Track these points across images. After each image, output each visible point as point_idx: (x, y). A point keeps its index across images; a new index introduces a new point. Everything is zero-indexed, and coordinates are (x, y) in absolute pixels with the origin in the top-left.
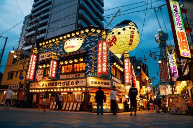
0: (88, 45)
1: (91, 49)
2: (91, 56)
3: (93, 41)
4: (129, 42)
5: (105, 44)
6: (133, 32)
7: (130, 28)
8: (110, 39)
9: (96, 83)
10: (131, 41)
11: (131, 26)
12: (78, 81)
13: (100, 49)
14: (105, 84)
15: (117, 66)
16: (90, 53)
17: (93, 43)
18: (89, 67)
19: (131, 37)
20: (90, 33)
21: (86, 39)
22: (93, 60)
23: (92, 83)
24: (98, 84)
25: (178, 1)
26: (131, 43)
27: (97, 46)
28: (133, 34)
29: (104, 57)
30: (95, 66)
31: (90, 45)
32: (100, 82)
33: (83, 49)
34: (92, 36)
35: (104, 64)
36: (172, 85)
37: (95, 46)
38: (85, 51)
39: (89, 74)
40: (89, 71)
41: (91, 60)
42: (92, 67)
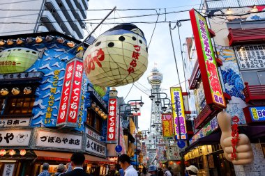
0: (47, 65)
1: (52, 73)
2: (50, 86)
3: (58, 60)
4: (129, 66)
5: (79, 67)
6: (140, 47)
7: (134, 39)
8: (90, 56)
9: (51, 140)
10: (133, 64)
11: (136, 36)
12: (12, 135)
13: (69, 76)
14: (71, 142)
15: (97, 109)
17: (57, 64)
18: (42, 107)
19: (133, 56)
20: (55, 45)
21: (45, 54)
22: (52, 93)
23: (44, 139)
24: (56, 141)
25: (205, 17)
26: (133, 69)
27: (63, 69)
28: (137, 50)
29: (75, 90)
30: (56, 107)
31: (51, 67)
32: (62, 139)
33: (36, 70)
34: (57, 50)
35: (74, 103)
36: (181, 147)
37: (60, 68)
38: (38, 75)
39: (41, 122)
40: (40, 115)
41: (49, 94)
42: (49, 108)
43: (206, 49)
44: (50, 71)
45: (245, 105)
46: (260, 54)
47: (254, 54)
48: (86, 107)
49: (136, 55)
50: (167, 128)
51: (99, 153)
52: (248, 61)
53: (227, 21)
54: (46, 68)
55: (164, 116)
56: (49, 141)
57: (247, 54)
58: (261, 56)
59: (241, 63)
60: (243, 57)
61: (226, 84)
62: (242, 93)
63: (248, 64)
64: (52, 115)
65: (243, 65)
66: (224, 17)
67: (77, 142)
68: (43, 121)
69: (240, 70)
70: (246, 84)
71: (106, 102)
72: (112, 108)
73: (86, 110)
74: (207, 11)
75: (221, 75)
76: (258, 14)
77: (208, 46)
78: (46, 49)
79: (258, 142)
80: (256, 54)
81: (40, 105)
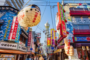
1: (8, 21)
2: (6, 26)
3: (10, 16)
4: (33, 20)
6: (38, 13)
10: (35, 19)
11: (36, 9)
14: (13, 46)
15: (24, 35)
16: (6, 24)
17: (10, 18)
18: (3, 33)
19: (35, 16)
20: (10, 11)
21: (6, 14)
22: (7, 28)
23: (3, 45)
24: (7, 46)
25: (62, 5)
26: (34, 21)
27: (12, 20)
28: (37, 14)
29: (15, 28)
30: (8, 33)
31: (7, 19)
32: (10, 45)
33: (2, 20)
34: (10, 13)
35: (15, 32)
36: (52, 49)
37: (11, 20)
38: (2, 21)
39: (2, 38)
40: (2, 36)
41: (6, 29)
42: (5, 34)
43: (62, 16)
44: (7, 20)
45: (73, 36)
46: (79, 19)
47: (77, 19)
48: (20, 34)
49: (36, 16)
50: (48, 43)
51: (24, 50)
52: (75, 21)
53: (70, 8)
54: (6, 19)
55: (48, 38)
56: (4, 46)
57: (75, 19)
58: (79, 20)
59: (73, 22)
60: (74, 20)
61: (68, 29)
62: (73, 32)
63: (75, 22)
64: (6, 36)
65: (73, 23)
66: (69, 6)
67: (15, 46)
68: (3, 38)
69: (72, 24)
70: (74, 29)
71: (28, 33)
72: (30, 35)
73: (20, 35)
74: (64, 4)
75: (66, 25)
76: (79, 6)
77: (62, 15)
78: (6, 12)
79: (76, 48)
80: (78, 19)
81: (2, 32)
